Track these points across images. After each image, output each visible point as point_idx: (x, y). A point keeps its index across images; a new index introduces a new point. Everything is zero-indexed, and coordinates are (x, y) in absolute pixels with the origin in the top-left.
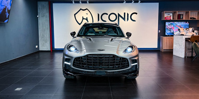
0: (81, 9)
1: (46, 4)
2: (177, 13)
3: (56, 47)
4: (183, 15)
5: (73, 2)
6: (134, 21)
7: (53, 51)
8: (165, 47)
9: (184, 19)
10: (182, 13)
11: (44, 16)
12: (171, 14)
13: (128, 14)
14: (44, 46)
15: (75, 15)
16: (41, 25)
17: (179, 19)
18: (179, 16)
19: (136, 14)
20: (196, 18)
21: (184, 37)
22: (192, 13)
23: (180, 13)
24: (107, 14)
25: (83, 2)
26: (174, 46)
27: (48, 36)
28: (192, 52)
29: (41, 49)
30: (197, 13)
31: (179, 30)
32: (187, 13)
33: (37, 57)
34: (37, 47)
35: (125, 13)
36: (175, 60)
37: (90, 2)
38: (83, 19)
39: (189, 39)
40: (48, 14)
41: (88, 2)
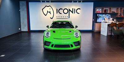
0: (46, 6)
1: (25, 3)
2: (104, 9)
3: (32, 29)
4: (107, 10)
5: (41, 1)
6: (79, 13)
7: (30, 32)
8: (96, 29)
9: (108, 12)
10: (107, 9)
11: (24, 10)
12: (101, 10)
13: (75, 9)
14: (24, 29)
15: (42, 9)
16: (22, 16)
17: (105, 13)
18: (105, 11)
19: (80, 9)
20: (116, 12)
21: (107, 24)
22: (113, 9)
23: (106, 9)
24: (62, 9)
25: (47, 2)
26: (102, 29)
27: (26, 22)
28: (111, 32)
29: (22, 30)
30: (116, 9)
31: (104, 19)
32: (110, 9)
33: (20, 35)
34: (20, 29)
35: (73, 9)
36: (101, 37)
37: (51, 2)
38: (48, 12)
39: (110, 24)
40: (26, 9)
41: (50, 1)
